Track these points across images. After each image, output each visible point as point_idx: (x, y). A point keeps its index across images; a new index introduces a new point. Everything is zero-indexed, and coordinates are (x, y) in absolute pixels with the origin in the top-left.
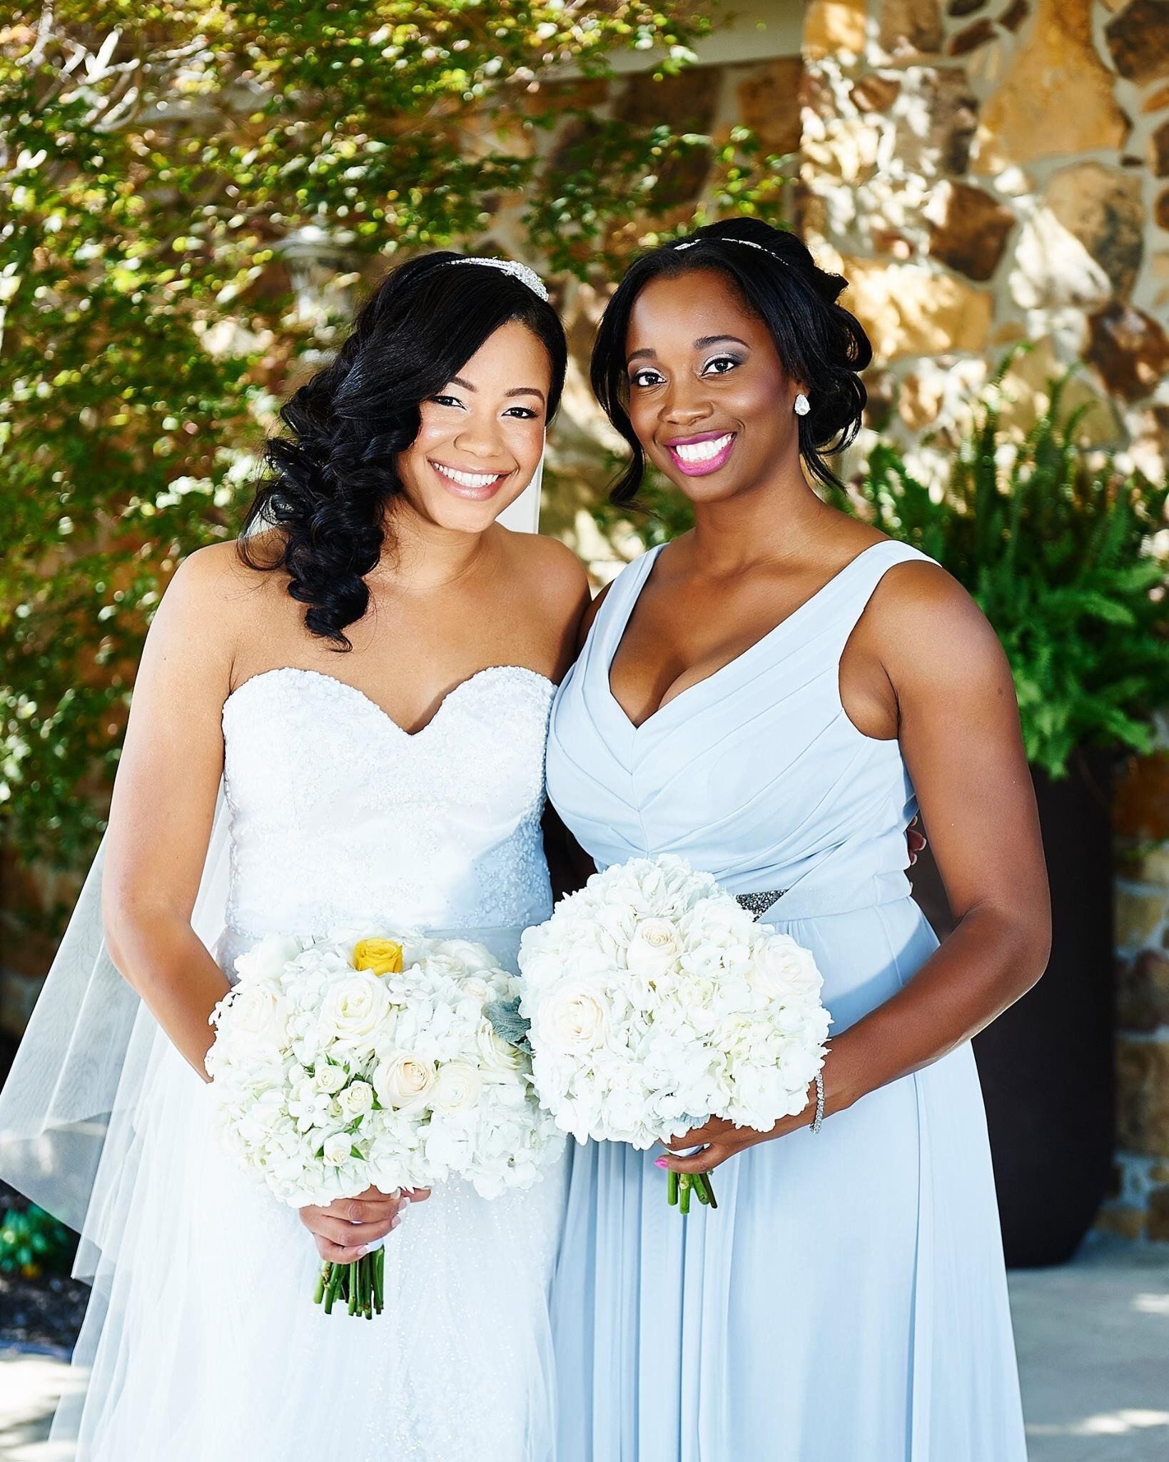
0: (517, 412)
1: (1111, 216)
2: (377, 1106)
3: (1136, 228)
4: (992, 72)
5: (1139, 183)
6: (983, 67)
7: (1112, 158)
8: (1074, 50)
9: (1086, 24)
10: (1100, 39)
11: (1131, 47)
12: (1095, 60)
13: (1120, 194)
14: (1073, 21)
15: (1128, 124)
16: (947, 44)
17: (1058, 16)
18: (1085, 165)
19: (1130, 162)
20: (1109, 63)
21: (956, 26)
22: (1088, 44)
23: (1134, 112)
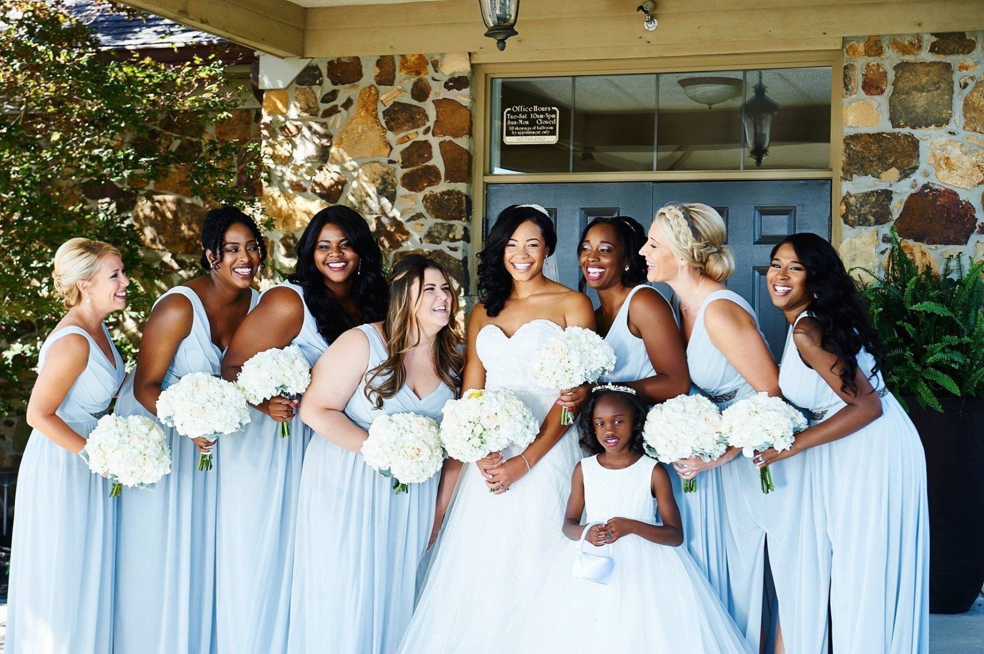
0: (533, 245)
1: (384, 182)
2: (484, 430)
3: (394, 187)
4: (338, 125)
5: (395, 170)
6: (335, 121)
7: (385, 160)
8: (371, 119)
9: (375, 109)
10: (381, 116)
11: (393, 120)
12: (379, 124)
13: (387, 173)
14: (371, 109)
15: (391, 148)
16: (320, 113)
17: (364, 106)
18: (374, 162)
19: (391, 162)
20: (384, 125)
21: (324, 107)
22: (376, 117)
23: (393, 144)
